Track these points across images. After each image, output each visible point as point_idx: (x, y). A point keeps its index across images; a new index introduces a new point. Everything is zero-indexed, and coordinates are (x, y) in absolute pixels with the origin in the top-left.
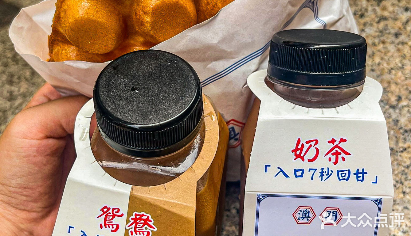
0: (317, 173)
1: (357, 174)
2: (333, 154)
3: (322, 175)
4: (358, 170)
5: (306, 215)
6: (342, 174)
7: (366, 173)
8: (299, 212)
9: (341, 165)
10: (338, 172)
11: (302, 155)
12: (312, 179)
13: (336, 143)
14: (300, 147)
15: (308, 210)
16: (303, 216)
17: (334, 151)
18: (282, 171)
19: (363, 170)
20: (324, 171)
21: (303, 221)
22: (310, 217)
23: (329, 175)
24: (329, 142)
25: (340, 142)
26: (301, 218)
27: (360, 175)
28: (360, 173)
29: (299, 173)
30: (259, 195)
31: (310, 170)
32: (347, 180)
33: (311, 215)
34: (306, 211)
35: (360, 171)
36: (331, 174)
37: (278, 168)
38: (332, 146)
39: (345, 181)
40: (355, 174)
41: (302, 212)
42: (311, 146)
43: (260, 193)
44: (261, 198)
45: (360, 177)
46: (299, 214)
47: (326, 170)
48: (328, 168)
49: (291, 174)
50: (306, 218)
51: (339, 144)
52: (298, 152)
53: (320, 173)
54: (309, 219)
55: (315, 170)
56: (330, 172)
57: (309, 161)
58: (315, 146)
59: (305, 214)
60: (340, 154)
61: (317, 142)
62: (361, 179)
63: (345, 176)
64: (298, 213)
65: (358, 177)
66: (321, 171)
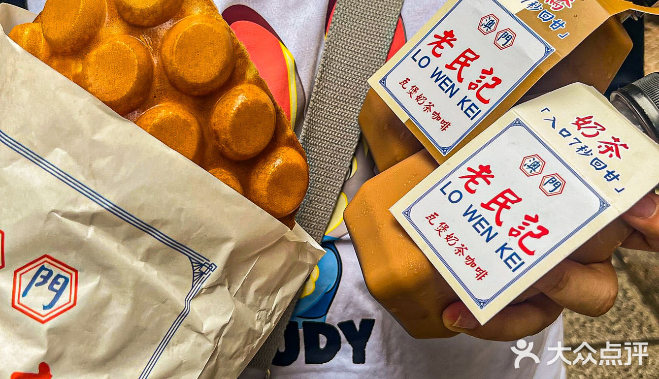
0: (579, 146)
1: (609, 173)
2: (606, 146)
3: (582, 149)
4: (614, 172)
5: (534, 167)
6: (597, 162)
7: (618, 179)
8: (532, 159)
9: (604, 158)
10: (596, 159)
11: (582, 126)
12: (570, 144)
13: (617, 143)
14: (587, 120)
15: (541, 163)
16: (531, 165)
17: (610, 146)
18: (554, 121)
19: (618, 175)
20: (586, 148)
21: (526, 170)
22: (535, 171)
23: (586, 154)
24: (613, 138)
25: (621, 145)
26: (528, 166)
27: (611, 176)
28: (613, 175)
29: (564, 133)
30: (518, 120)
31: (576, 138)
32: (597, 169)
33: (538, 170)
34: (538, 163)
35: (615, 174)
36: (589, 155)
37: (554, 117)
38: (613, 141)
39: (594, 168)
40: (608, 171)
41: (535, 161)
42: (596, 127)
43: (520, 119)
44: (518, 123)
45: (610, 177)
46: (530, 161)
47: (588, 149)
48: (591, 150)
49: (558, 128)
50: (531, 169)
51: (620, 145)
52: (581, 122)
53: (581, 147)
54: (533, 172)
55: (580, 142)
56: (590, 153)
57: (583, 133)
58: (598, 131)
59: (534, 165)
60: (613, 151)
61: (604, 129)
62: (609, 178)
63: (598, 166)
64: (529, 159)
65: (608, 175)
66: (583, 146)
